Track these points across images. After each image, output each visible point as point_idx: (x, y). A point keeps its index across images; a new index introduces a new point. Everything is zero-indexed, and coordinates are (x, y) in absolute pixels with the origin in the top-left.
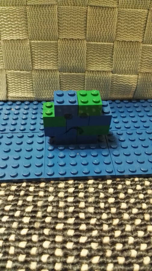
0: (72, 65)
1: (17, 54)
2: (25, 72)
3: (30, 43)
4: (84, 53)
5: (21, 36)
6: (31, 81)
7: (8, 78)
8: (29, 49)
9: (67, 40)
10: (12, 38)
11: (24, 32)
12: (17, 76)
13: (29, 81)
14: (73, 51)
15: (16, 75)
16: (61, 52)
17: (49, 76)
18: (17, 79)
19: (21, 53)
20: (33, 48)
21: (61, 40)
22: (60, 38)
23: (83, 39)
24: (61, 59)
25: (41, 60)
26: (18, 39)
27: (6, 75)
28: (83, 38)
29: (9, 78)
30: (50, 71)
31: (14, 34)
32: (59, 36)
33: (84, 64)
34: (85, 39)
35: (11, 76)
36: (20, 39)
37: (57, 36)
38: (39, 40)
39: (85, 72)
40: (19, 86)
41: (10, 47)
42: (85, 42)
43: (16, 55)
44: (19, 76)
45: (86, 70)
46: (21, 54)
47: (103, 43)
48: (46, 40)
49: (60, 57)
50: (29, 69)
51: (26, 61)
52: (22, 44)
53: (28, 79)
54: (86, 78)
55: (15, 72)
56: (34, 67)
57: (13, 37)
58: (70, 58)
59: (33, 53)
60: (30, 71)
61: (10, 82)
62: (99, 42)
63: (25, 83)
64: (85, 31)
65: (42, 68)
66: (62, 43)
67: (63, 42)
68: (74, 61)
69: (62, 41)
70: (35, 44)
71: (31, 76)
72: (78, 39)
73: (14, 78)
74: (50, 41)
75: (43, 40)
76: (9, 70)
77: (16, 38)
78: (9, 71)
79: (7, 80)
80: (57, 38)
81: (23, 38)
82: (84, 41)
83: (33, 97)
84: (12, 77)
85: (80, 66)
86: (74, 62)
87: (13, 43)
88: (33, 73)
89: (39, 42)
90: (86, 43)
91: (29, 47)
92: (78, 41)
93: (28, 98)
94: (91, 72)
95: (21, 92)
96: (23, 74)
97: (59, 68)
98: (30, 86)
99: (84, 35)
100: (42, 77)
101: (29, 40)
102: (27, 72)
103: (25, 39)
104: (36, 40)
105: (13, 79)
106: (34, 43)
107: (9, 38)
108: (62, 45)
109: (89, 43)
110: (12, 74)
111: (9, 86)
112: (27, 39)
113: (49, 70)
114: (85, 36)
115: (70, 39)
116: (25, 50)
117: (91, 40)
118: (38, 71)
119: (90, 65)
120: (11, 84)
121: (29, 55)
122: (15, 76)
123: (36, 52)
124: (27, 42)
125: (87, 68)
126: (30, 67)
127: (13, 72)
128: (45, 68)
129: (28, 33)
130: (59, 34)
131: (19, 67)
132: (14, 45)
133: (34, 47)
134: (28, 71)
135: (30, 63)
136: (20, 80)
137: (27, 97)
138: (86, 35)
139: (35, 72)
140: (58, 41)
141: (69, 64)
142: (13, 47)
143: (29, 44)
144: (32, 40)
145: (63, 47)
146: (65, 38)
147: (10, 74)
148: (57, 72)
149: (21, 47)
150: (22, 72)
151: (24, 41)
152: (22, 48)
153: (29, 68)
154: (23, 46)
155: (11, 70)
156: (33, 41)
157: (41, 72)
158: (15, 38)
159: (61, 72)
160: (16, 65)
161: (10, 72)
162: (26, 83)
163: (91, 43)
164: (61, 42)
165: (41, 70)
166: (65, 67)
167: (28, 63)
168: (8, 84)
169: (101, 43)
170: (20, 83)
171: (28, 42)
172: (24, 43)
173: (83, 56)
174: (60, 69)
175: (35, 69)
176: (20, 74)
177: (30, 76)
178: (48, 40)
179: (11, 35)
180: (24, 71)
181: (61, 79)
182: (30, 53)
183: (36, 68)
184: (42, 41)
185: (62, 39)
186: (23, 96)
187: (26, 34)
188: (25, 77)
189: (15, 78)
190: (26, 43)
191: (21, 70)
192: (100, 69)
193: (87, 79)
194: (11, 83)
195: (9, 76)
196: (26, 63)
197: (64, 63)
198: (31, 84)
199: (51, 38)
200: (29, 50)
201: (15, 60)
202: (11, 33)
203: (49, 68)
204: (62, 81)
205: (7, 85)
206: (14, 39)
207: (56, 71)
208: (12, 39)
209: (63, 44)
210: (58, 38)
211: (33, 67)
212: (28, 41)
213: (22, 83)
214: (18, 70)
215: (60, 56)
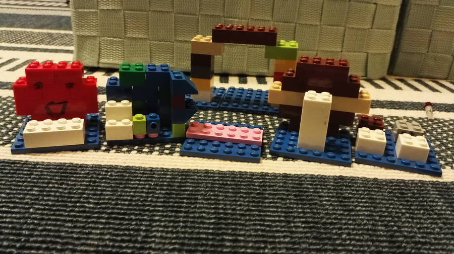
0: (162, 34)
1: (111, 22)
2: (118, 39)
3: (124, 13)
4: (172, 23)
5: (116, 6)
6: (123, 48)
9: (157, 11)
11: (119, 3)
12: (110, 43)
13: (121, 49)
16: (151, 22)
18: (110, 45)
19: (115, 22)
22: (151, 10)
23: (171, 12)
25: (133, 29)
26: (113, 9)
27: (100, 41)
29: (102, 45)
31: (110, 4)
35: (104, 43)
36: (115, 9)
37: (148, 8)
39: (174, 42)
40: (111, 53)
41: (106, 16)
44: (112, 43)
48: (138, 11)
49: (150, 27)
50: (121, 36)
51: (119, 29)
52: (116, 14)
53: (120, 46)
54: (175, 47)
55: (109, 39)
59: (126, 22)
60: (122, 38)
61: (103, 48)
62: (185, 15)
64: (173, 5)
65: (134, 37)
67: (154, 13)
70: (128, 14)
72: (167, 11)
74: (142, 12)
76: (103, 37)
79: (100, 46)
81: (118, 8)
85: (169, 36)
87: (109, 13)
88: (125, 41)
89: (132, 12)
90: (174, 15)
91: (123, 17)
92: (166, 13)
94: (180, 42)
95: (113, 59)
96: (116, 41)
97: (150, 37)
98: (121, 53)
99: (172, 8)
100: (134, 46)
102: (120, 39)
103: (120, 10)
104: (130, 11)
105: (105, 45)
107: (106, 8)
108: (153, 16)
109: (177, 15)
110: (106, 41)
113: (140, 38)
115: (159, 11)
116: (119, 19)
117: (178, 13)
118: (129, 39)
119: (178, 35)
121: (122, 23)
122: (108, 43)
123: (129, 22)
125: (176, 38)
126: (123, 35)
127: (107, 39)
128: (136, 36)
130: (150, 6)
131: (112, 34)
133: (127, 16)
135: (123, 31)
136: (112, 47)
137: (117, 63)
140: (149, 13)
141: (159, 33)
142: (108, 16)
145: (153, 18)
146: (155, 10)
147: (104, 41)
150: (115, 39)
154: (117, 16)
155: (105, 37)
156: (126, 12)
157: (133, 40)
158: (110, 8)
159: (151, 41)
160: (110, 32)
161: (104, 39)
162: (118, 50)
164: (152, 13)
167: (121, 31)
170: (112, 49)
173: (171, 27)
175: (128, 37)
176: (113, 41)
177: (123, 44)
178: (140, 11)
179: (107, 5)
181: (151, 48)
183: (128, 35)
184: (134, 12)
185: (153, 11)
186: (114, 62)
187: (121, 5)
188: (117, 44)
189: (108, 45)
190: (120, 13)
192: (187, 39)
194: (104, 50)
195: (102, 42)
196: (119, 31)
198: (123, 52)
199: (142, 10)
200: (123, 20)
201: (109, 28)
203: (140, 36)
204: (152, 50)
205: (100, 51)
207: (146, 40)
208: (108, 9)
210: (149, 10)
211: (125, 35)
212: (122, 11)
213: (113, 50)
214: (111, 37)
215: (150, 25)
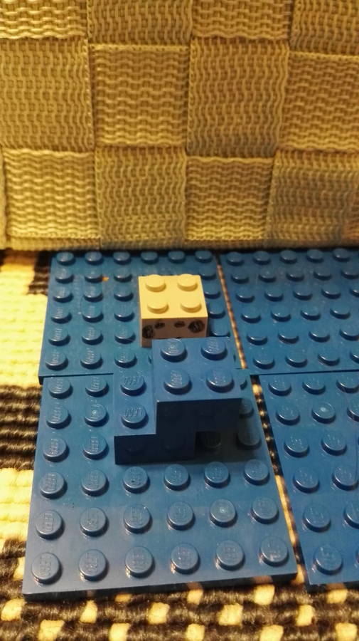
0: (234, 129)
1: (41, 91)
2: (69, 153)
3: (91, 52)
4: (280, 89)
5: (58, 25)
6: (89, 184)
7: (9, 176)
8: (88, 74)
9: (223, 40)
10: (26, 34)
11: (70, 13)
12: (41, 169)
13: (84, 186)
14: (239, 83)
15: (38, 166)
16: (198, 86)
17: (150, 170)
18: (42, 176)
19: (57, 89)
20: (99, 69)
21: (200, 44)
22: (200, 34)
23: (278, 42)
24: (197, 109)
25: (125, 113)
26: (47, 38)
27: (4, 164)
28: (278, 38)
29: (14, 175)
30: (156, 151)
31: (33, 17)
32: (195, 28)
33: (273, 126)
34: (284, 41)
35: (19, 168)
36: (55, 39)
37: (187, 27)
38: (124, 42)
39: (273, 156)
40: (49, 203)
41: (19, 67)
42: (286, 52)
43: (41, 96)
44: (47, 167)
45: (277, 149)
46: (55, 93)
47: (345, 57)
48: (146, 43)
49: (192, 104)
50: (83, 143)
51: (74, 117)
52: (60, 56)
53: (78, 178)
54: (276, 173)
55: (36, 153)
56: (103, 137)
57: (29, 31)
58: (229, 107)
59: (100, 88)
60: (87, 150)
61: (17, 187)
62: (334, 52)
63: (68, 191)
64: (288, 13)
65: (129, 142)
66: (206, 52)
67: (210, 50)
68: (241, 118)
69: (205, 48)
70: (107, 56)
71: (88, 169)
72: (262, 41)
73: (32, 174)
74: (162, 47)
75: (136, 43)
76: (13, 147)
77: (41, 33)
78: (13, 152)
79: (6, 180)
80: (188, 35)
81: (66, 32)
82: (280, 48)
83: (93, 237)
84: (26, 173)
85: (261, 134)
86: (239, 120)
87: (30, 54)
88: (97, 160)
89: (122, 47)
90: (288, 55)
91: (86, 66)
92: (259, 46)
93: (77, 240)
94: (296, 155)
95: (55, 222)
96: (62, 161)
97: (189, 140)
98: (84, 203)
99: (284, 26)
100: (129, 174)
101: (86, 41)
102: (77, 155)
103: (72, 39)
104: (113, 42)
105: (26, 177)
106: (105, 52)
107: (17, 34)
108: (206, 62)
109: (300, 53)
110: (26, 162)
111: (13, 202)
112: (79, 37)
113: (152, 148)
114: (286, 30)
115: (233, 41)
116: (71, 77)
117: (305, 45)
118: (113, 152)
119: (293, 130)
120: (22, 194)
121: (86, 95)
122: (36, 168)
123: (109, 86)
124: (79, 48)
125: (282, 142)
126: (88, 139)
127: (29, 154)
128: (139, 139)
129: (84, 16)
130: (195, 21)
131: (49, 137)
132: (32, 59)
133: (105, 66)
134: (80, 151)
135: (87, 122)
136: (53, 182)
137: (73, 237)
138: (290, 27)
139: (106, 153)
140: (192, 47)
141: (222, 128)
142: (30, 68)
143: (86, 54)
144: (98, 42)
145: (206, 69)
146: (216, 37)
147: (19, 161)
148: (179, 155)
149: (59, 68)
150: (58, 154)
151: (70, 45)
152: (63, 70)
153: (85, 141)
154: (64, 65)
155: (21, 147)
156: (99, 47)
157: (126, 155)
158: (35, 33)
159: (194, 154)
160: (39, 129)
161: (18, 156)
163: (306, 54)
164: (202, 50)
165: (126, 148)
166: (210, 136)
167: (81, 123)
168: (11, 194)
169: (340, 56)
170: (53, 191)
171: (86, 48)
172: (70, 51)
173: (275, 101)
174: (192, 143)
175: (106, 146)
176: (52, 160)
178: (155, 43)
179: (22, 23)
180: (65, 149)
181: (191, 179)
182: (89, 86)
183: (107, 140)
184: (134, 46)
185: (207, 39)
186: (60, 234)
187: (78, 18)
188: (69, 171)
189: (36, 176)
190: (76, 51)
191: (55, 149)
192: (324, 145)
193: (279, 178)
194: (22, 192)
195: (14, 167)
196: (75, 123)
197: (205, 126)
198: (89, 196)
199: (166, 36)
200: (87, 79)
201: (35, 114)
202: (21, 15)
203: (153, 140)
204: (195, 186)
205: (7, 198)
206: (35, 37)
207: (176, 153)
208: (26, 38)
209: (208, 56)
210: (193, 37)
211: (96, 136)
212: (84, 44)
213: (57, 193)
214: (46, 147)
215: (194, 98)
